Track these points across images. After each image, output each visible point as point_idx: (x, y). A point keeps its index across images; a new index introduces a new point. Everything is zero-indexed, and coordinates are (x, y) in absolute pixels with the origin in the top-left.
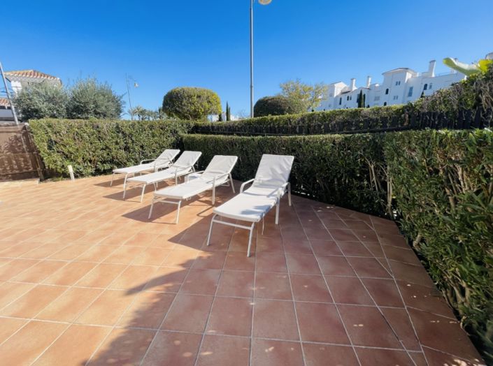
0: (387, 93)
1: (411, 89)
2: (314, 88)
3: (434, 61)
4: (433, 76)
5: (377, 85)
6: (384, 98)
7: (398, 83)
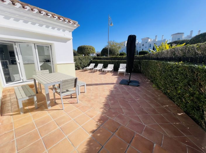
0: (143, 45)
1: (150, 44)
2: (119, 43)
3: (157, 36)
4: (157, 41)
5: (140, 43)
6: (142, 47)
7: (146, 42)
